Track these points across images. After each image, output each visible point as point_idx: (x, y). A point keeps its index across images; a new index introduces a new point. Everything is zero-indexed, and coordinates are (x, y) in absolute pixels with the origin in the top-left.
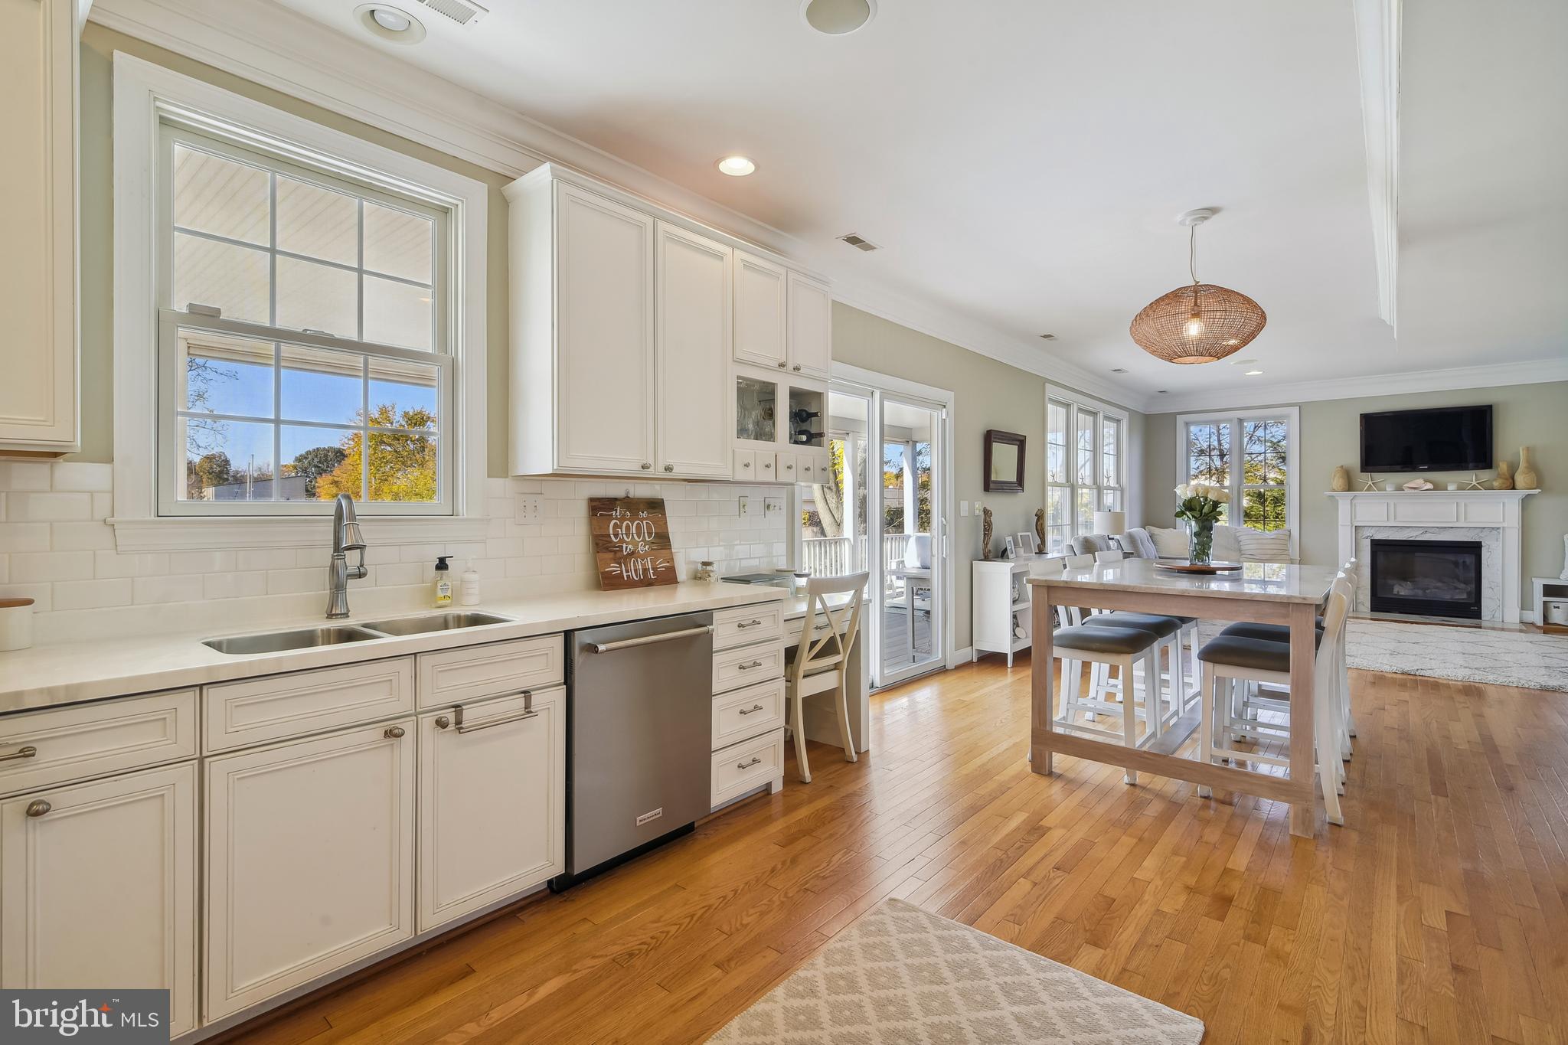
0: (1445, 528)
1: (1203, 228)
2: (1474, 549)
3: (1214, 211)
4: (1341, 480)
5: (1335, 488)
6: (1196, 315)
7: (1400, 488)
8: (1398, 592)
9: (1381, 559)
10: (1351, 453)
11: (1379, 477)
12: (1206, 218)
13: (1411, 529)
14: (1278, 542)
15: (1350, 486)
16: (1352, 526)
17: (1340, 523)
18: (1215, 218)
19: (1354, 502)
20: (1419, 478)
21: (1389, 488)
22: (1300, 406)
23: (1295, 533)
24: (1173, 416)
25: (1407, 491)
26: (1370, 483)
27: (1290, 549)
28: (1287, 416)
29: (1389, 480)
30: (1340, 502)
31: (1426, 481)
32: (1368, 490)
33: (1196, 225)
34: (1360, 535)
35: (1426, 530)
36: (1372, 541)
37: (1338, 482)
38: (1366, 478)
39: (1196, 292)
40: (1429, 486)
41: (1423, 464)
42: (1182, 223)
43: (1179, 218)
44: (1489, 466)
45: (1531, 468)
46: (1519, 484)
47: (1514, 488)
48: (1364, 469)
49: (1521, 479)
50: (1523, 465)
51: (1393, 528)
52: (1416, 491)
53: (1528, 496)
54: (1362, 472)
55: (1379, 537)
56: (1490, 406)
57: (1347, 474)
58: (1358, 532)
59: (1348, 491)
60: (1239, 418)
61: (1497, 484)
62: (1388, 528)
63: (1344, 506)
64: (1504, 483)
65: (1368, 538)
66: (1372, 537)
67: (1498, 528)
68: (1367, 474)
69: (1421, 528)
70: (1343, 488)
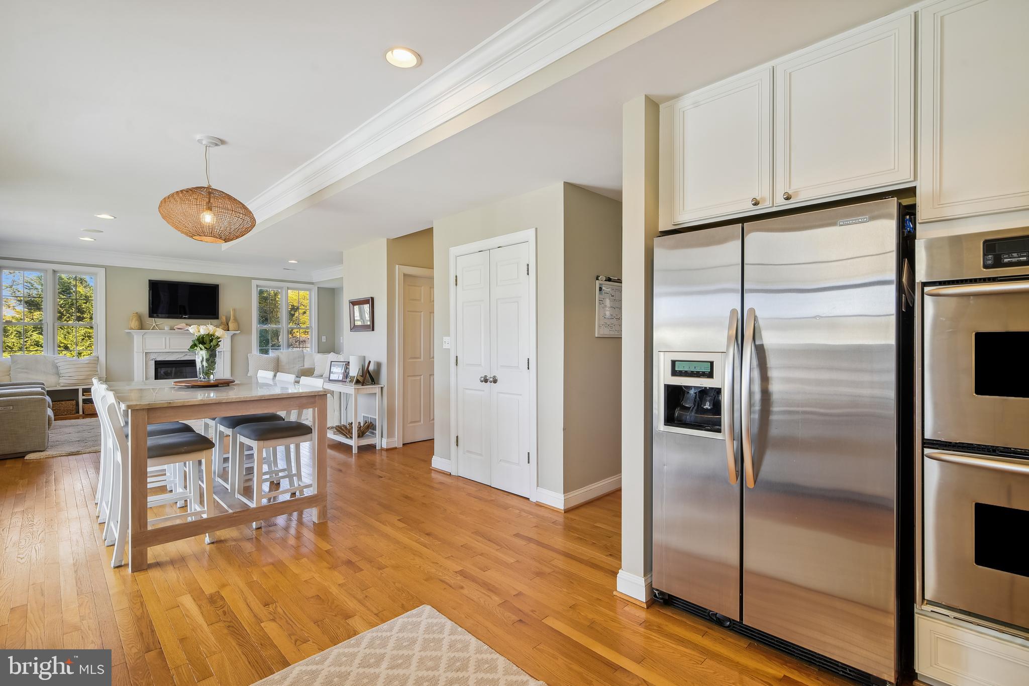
1: (214, 150)
3: (223, 142)
4: (137, 321)
5: (132, 327)
6: (210, 208)
7: (172, 329)
10: (142, 303)
11: (160, 321)
12: (217, 145)
13: (178, 353)
14: (91, 365)
15: (142, 327)
16: (143, 353)
17: (136, 350)
18: (222, 147)
19: (145, 336)
20: (183, 323)
21: (166, 328)
22: (106, 268)
23: (102, 359)
25: (177, 330)
26: (154, 324)
27: (99, 370)
28: (95, 274)
29: (166, 323)
30: (135, 336)
31: (188, 325)
32: (152, 329)
33: (209, 146)
34: (148, 358)
35: (186, 353)
36: (155, 361)
37: (134, 323)
38: (151, 321)
39: (210, 193)
41: (186, 315)
42: (200, 141)
43: (198, 137)
44: (217, 318)
45: (236, 320)
46: (230, 328)
47: (228, 330)
48: (151, 316)
49: (231, 325)
50: (232, 318)
51: (168, 353)
52: (180, 330)
53: (234, 334)
54: (149, 317)
55: (160, 359)
56: (218, 286)
57: (140, 318)
58: (147, 356)
59: (140, 329)
60: (53, 270)
61: (221, 327)
62: (165, 353)
63: (137, 339)
64: (225, 326)
65: (153, 360)
66: (155, 359)
67: (221, 352)
68: (153, 319)
69: (184, 353)
70: (137, 327)
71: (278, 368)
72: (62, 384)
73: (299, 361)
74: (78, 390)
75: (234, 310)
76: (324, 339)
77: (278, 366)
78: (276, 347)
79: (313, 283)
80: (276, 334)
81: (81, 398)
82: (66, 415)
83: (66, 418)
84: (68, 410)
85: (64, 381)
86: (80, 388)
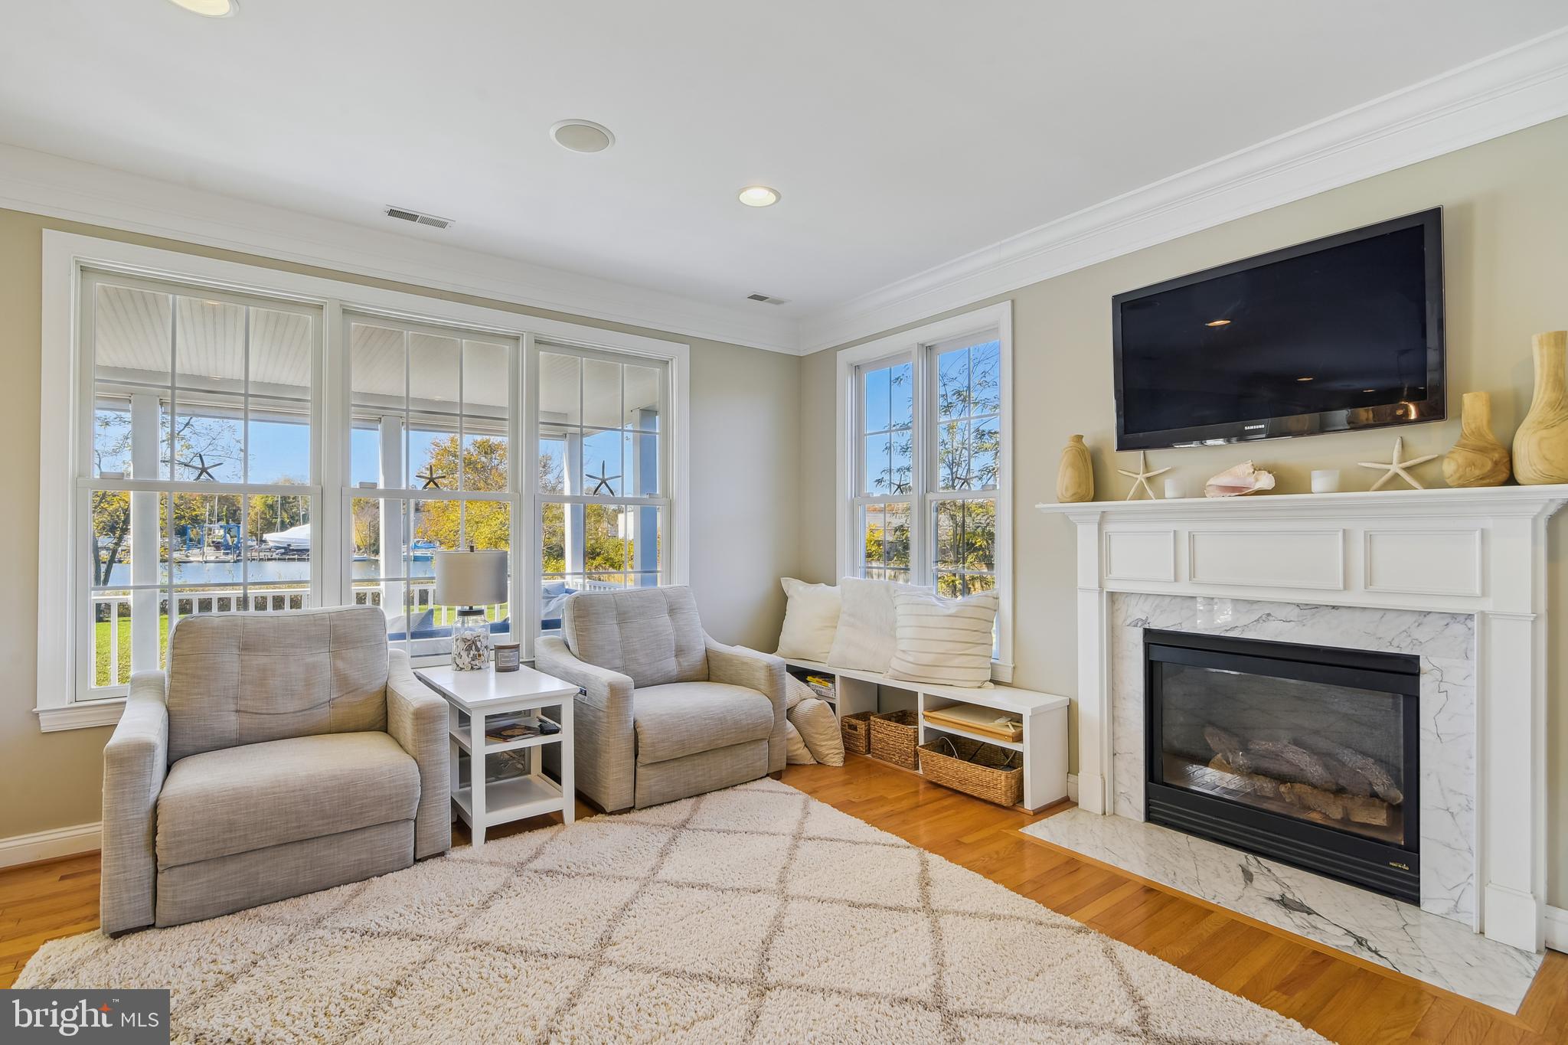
0: (1317, 606)
4: (1076, 474)
7: (1197, 491)
9: (1168, 680)
11: (1161, 462)
13: (1229, 606)
17: (1080, 582)
19: (1109, 527)
20: (1241, 459)
22: (1014, 299)
25: (1213, 498)
28: (996, 329)
30: (1079, 527)
31: (1258, 467)
34: (1121, 617)
35: (1267, 610)
36: (1148, 633)
37: (1063, 476)
38: (1129, 465)
40: (1266, 481)
44: (1435, 408)
46: (1526, 465)
47: (1510, 482)
48: (1124, 445)
49: (1529, 447)
51: (1190, 602)
52: (1233, 499)
54: (1121, 449)
55: (1159, 623)
56: (1432, 215)
57: (1093, 460)
58: (1116, 607)
59: (1092, 501)
60: (923, 345)
61: (1449, 468)
62: (1179, 600)
63: (1086, 537)
64: (1472, 464)
65: (1136, 626)
66: (1145, 622)
67: (1470, 617)
68: (1135, 457)
69: (1255, 607)
70: (1074, 494)
72: (890, 671)
74: (917, 694)
75: (1558, 340)
81: (923, 723)
82: (896, 763)
83: (896, 772)
84: (900, 750)
85: (895, 664)
86: (922, 690)
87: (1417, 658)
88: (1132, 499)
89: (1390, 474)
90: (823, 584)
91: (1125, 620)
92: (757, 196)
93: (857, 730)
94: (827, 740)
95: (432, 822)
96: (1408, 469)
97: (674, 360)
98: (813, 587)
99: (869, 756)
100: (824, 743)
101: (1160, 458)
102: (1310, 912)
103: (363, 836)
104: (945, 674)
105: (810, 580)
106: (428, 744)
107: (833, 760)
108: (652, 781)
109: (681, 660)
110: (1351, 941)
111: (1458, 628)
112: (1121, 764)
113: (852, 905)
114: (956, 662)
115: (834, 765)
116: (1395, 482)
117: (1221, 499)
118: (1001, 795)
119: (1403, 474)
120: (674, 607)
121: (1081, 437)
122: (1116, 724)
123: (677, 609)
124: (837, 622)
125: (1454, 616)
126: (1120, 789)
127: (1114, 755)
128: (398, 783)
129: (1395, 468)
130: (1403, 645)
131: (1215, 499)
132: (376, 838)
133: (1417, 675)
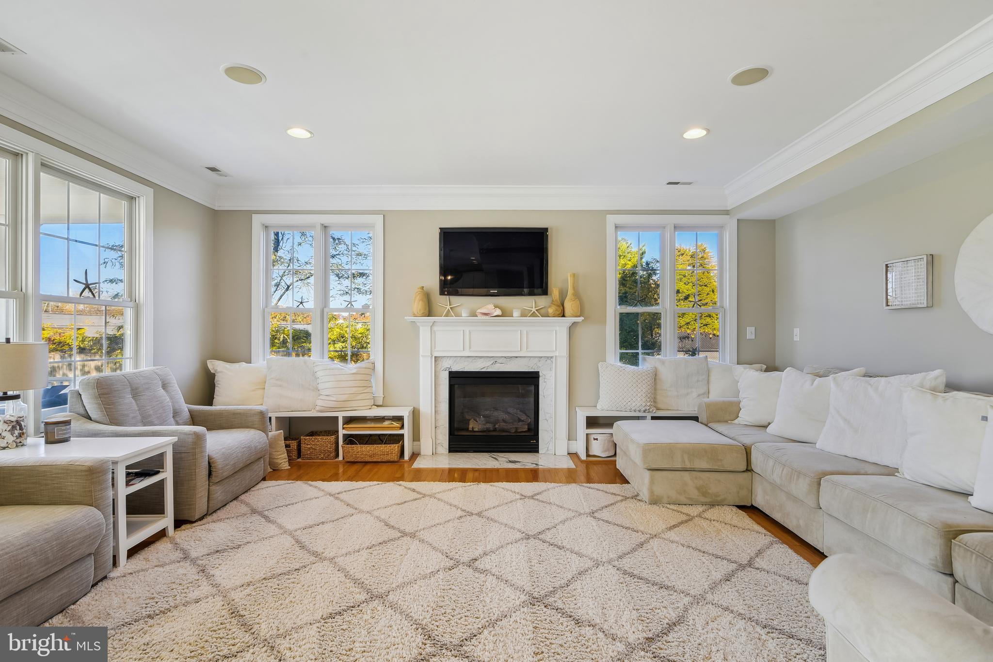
0: (511, 357)
2: (531, 379)
4: (422, 303)
5: (416, 313)
7: (473, 314)
8: (473, 428)
9: (458, 392)
13: (482, 359)
14: (361, 376)
15: (430, 312)
16: (432, 356)
17: (421, 353)
19: (435, 328)
20: (490, 304)
21: (464, 313)
22: (385, 214)
24: (248, 214)
25: (480, 317)
27: (374, 385)
28: (371, 226)
29: (465, 304)
30: (421, 328)
31: (496, 307)
32: (447, 315)
34: (439, 366)
35: (495, 360)
36: (450, 373)
37: (418, 305)
38: (443, 302)
40: (498, 312)
41: (493, 288)
44: (545, 292)
45: (577, 296)
46: (568, 311)
47: (563, 316)
48: (442, 293)
49: (569, 306)
50: (570, 292)
51: (468, 359)
52: (487, 318)
53: (574, 324)
54: (440, 295)
55: (455, 369)
56: (546, 230)
57: (427, 298)
58: (437, 363)
59: (428, 316)
60: (322, 225)
61: (551, 311)
62: (463, 358)
63: (424, 334)
64: (557, 310)
65: (446, 370)
66: (450, 368)
67: (552, 357)
68: (445, 298)
69: (491, 359)
70: (423, 313)
71: (655, 394)
72: (318, 408)
73: (698, 381)
74: (337, 417)
75: (574, 275)
76: (750, 332)
77: (655, 389)
78: (653, 347)
79: (726, 212)
80: (654, 321)
81: (342, 432)
82: (322, 459)
83: (322, 464)
84: (325, 451)
85: (320, 403)
86: (341, 415)
87: (539, 372)
88: (444, 316)
89: (533, 311)
90: (244, 363)
91: (441, 368)
92: (299, 133)
93: (290, 447)
94: (281, 454)
95: (105, 552)
96: (536, 310)
97: (142, 198)
98: (236, 365)
99: (299, 460)
100: (279, 457)
101: (457, 300)
102: (520, 462)
103: (63, 576)
104: (354, 404)
105: (230, 360)
106: (102, 492)
107: (285, 466)
108: (219, 493)
109: (177, 419)
110: (535, 465)
111: (549, 361)
112: (439, 431)
113: (399, 504)
114: (360, 397)
115: (286, 468)
116: (533, 315)
117: (483, 318)
118: (395, 457)
119: (536, 312)
120: (165, 383)
121: (423, 287)
122: (437, 414)
123: (167, 384)
124: (265, 386)
125: (548, 357)
126: (438, 442)
127: (436, 428)
128: (93, 524)
129: (534, 310)
130: (535, 368)
131: (480, 318)
132: (72, 574)
133: (539, 377)
